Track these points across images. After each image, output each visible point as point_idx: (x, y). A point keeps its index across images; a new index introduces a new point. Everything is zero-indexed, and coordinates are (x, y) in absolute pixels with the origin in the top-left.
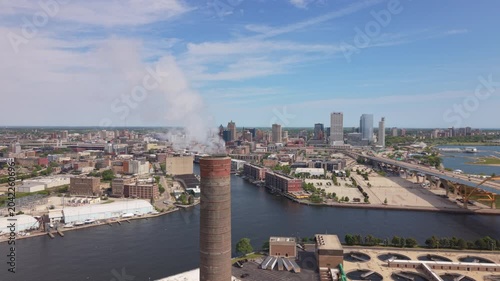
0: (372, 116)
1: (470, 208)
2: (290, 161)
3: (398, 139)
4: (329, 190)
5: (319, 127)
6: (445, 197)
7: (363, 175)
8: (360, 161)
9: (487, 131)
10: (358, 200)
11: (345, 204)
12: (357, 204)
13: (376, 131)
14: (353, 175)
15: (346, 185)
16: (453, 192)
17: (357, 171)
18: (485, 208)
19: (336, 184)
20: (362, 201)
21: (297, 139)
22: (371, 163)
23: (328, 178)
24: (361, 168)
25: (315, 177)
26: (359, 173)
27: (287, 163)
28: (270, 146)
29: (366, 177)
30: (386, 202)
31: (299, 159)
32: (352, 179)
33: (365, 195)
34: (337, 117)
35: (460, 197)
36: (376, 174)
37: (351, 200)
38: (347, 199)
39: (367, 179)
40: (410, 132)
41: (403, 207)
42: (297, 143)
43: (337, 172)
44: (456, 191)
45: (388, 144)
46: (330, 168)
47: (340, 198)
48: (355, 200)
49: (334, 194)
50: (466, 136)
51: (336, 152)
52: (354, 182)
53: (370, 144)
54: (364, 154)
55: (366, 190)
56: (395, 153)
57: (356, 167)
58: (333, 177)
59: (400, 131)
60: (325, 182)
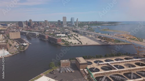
0: (74, 18)
1: (108, 43)
2: (53, 32)
3: (82, 24)
4: (70, 41)
5: (59, 21)
6: (100, 41)
7: (76, 35)
8: (74, 31)
9: (100, 22)
10: (79, 43)
11: (76, 45)
12: (79, 45)
13: (75, 22)
14: (74, 35)
15: (73, 39)
16: (102, 39)
17: (74, 34)
18: (112, 43)
19: (70, 39)
20: (80, 44)
21: (53, 25)
22: (77, 32)
23: (67, 37)
25: (63, 37)
26: (75, 35)
27: (53, 33)
28: (45, 27)
29: (77, 36)
30: (87, 43)
31: (56, 31)
32: (74, 37)
33: (80, 42)
34: (65, 18)
36: (79, 35)
37: (77, 43)
38: (76, 44)
39: (78, 37)
40: (83, 22)
41: (91, 45)
42: (53, 26)
43: (69, 35)
44: (103, 39)
45: (79, 26)
46: (66, 34)
47: (74, 43)
48: (78, 43)
49: (71, 42)
50: (96, 23)
51: (65, 29)
52: (75, 38)
53: (74, 26)
54: (74, 29)
55: (80, 40)
56: (82, 29)
57: (73, 33)
58: (69, 36)
59: (80, 22)
60: (67, 38)
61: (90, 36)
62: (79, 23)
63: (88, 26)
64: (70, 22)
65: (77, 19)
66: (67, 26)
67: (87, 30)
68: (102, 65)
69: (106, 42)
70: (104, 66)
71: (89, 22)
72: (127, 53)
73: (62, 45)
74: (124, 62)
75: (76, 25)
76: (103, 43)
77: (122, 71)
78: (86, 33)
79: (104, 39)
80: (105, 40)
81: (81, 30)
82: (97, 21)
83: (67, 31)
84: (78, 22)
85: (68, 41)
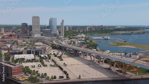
1: (126, 76)
2: (9, 49)
4: (42, 71)
6: (109, 69)
8: (54, 47)
10: (62, 77)
11: (54, 81)
12: (62, 81)
13: (58, 27)
14: (53, 57)
15: (51, 65)
16: (113, 65)
17: (54, 54)
18: (133, 76)
19: (44, 66)
20: (65, 77)
22: (60, 48)
23: (38, 61)
24: (56, 52)
25: (28, 61)
26: (56, 56)
27: (6, 51)
29: (60, 57)
30: (80, 77)
33: (65, 72)
34: (36, 19)
35: (117, 69)
36: (66, 56)
37: (58, 77)
38: (55, 77)
39: (62, 60)
40: (75, 28)
41: (88, 80)
43: (42, 56)
44: (115, 65)
46: (37, 53)
47: (50, 77)
51: (37, 41)
52: (55, 63)
53: (55, 35)
54: (54, 42)
55: (65, 69)
56: (71, 41)
57: (52, 52)
58: (41, 60)
59: (69, 27)
60: (37, 64)
61: (88, 58)
62: (67, 29)
63: (84, 36)
64: (48, 27)
65: (63, 21)
66: (42, 35)
67: (82, 44)
69: (121, 72)
71: (86, 27)
73: (23, 81)
75: (60, 33)
76: (115, 76)
78: (80, 51)
79: (117, 66)
80: (119, 68)
81: (70, 44)
83: (40, 47)
84: (65, 27)
85: (37, 71)
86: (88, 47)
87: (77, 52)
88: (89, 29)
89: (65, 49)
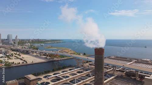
0: (12, 35)
1: (54, 59)
3: (22, 42)
4: (10, 61)
6: (46, 58)
7: (18, 55)
8: (13, 50)
9: (43, 40)
10: (24, 63)
11: (19, 65)
12: (23, 64)
13: (13, 40)
14: (14, 55)
15: (15, 58)
16: (48, 56)
17: (15, 53)
18: (57, 59)
19: (11, 59)
20: (25, 63)
22: (17, 50)
26: (16, 54)
30: (33, 62)
33: (24, 61)
37: (21, 63)
38: (19, 63)
39: (20, 56)
40: (23, 40)
43: (8, 55)
44: (49, 56)
45: (18, 44)
46: (5, 53)
47: (17, 63)
48: (22, 63)
49: (13, 62)
50: (39, 41)
52: (17, 57)
53: (11, 44)
54: (12, 48)
55: (23, 59)
57: (13, 52)
58: (8, 57)
59: (20, 40)
60: (6, 59)
61: (35, 54)
62: (19, 41)
63: (30, 44)
64: (6, 40)
65: (17, 36)
66: (3, 44)
67: (30, 48)
68: (51, 78)
69: (52, 58)
70: (53, 79)
72: (70, 65)
73: (1, 66)
74: (69, 73)
75: (14, 43)
76: (49, 60)
77: (68, 79)
78: (29, 51)
79: (50, 56)
81: (23, 48)
82: (39, 39)
85: (8, 62)
86: (33, 49)
87: (28, 52)
88: (31, 41)
89: (20, 51)
